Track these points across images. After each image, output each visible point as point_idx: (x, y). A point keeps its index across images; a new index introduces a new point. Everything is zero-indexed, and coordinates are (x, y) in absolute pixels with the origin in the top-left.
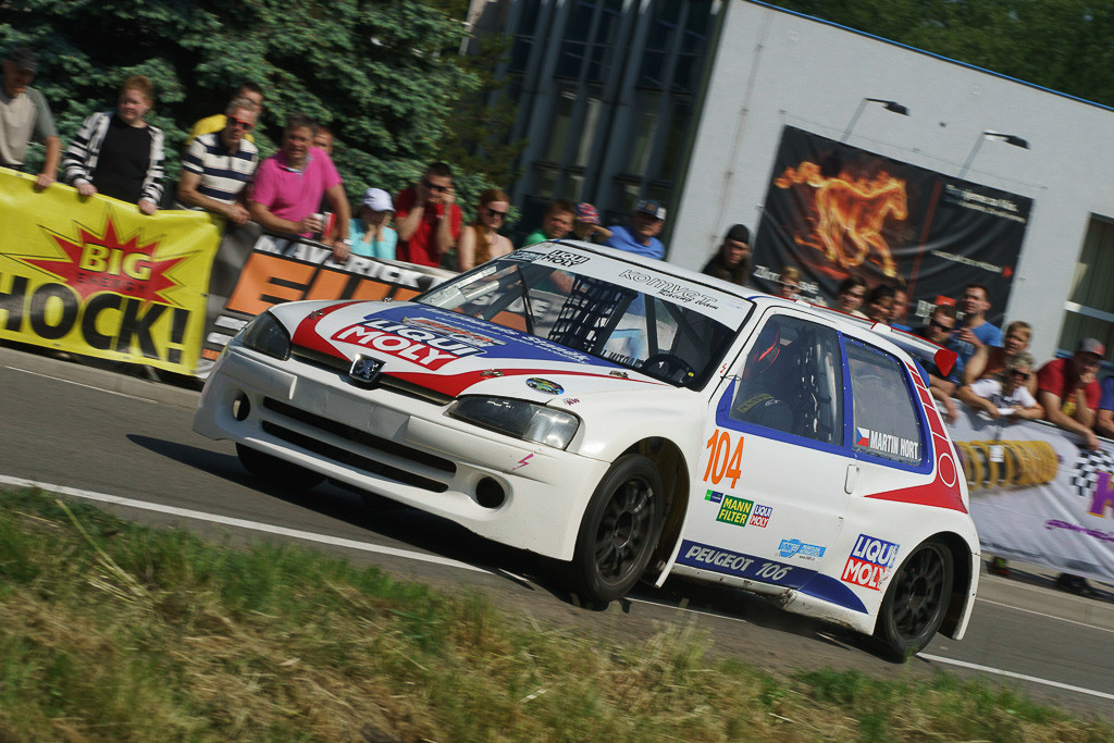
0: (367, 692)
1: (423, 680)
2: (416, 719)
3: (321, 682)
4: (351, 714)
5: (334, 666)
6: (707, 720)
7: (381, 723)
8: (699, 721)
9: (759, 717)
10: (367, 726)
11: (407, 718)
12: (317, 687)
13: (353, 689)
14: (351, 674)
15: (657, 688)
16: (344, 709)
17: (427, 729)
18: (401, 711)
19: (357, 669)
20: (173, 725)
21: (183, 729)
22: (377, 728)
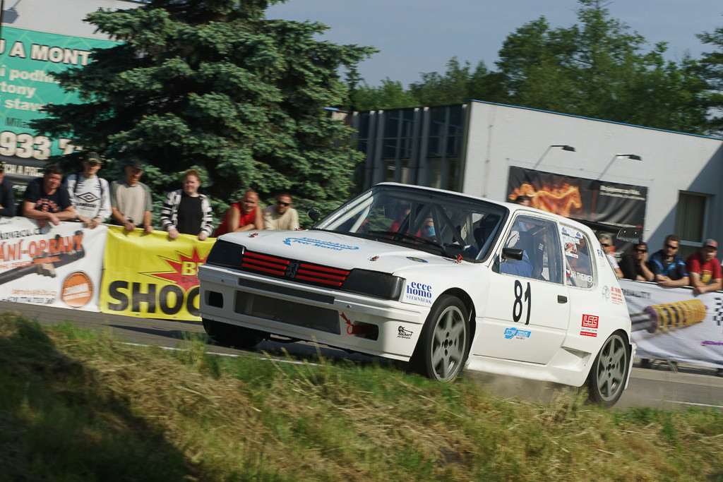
0: (436, 431)
1: (459, 424)
2: (462, 441)
3: (413, 427)
4: (431, 441)
5: (417, 420)
6: (593, 434)
7: (446, 445)
8: (589, 434)
9: (616, 431)
10: (440, 447)
11: (457, 442)
12: (413, 431)
13: (429, 431)
14: (426, 423)
15: (564, 421)
16: (428, 439)
17: (467, 446)
18: (454, 439)
19: (428, 420)
20: (359, 450)
21: (364, 451)
22: (444, 448)
